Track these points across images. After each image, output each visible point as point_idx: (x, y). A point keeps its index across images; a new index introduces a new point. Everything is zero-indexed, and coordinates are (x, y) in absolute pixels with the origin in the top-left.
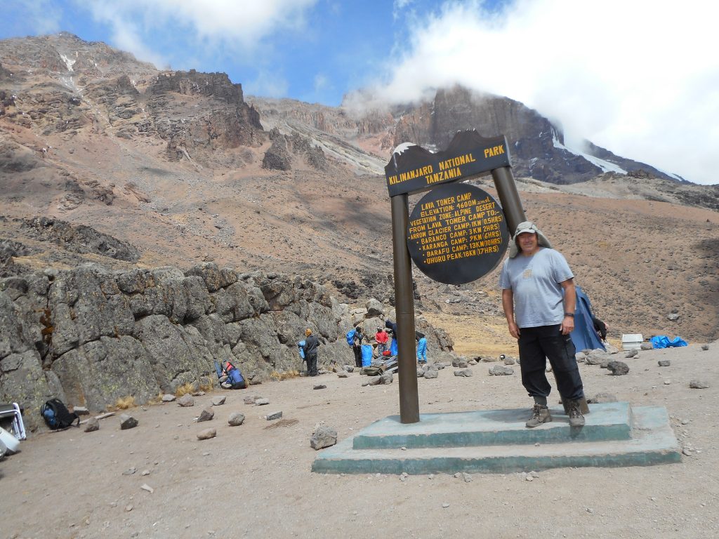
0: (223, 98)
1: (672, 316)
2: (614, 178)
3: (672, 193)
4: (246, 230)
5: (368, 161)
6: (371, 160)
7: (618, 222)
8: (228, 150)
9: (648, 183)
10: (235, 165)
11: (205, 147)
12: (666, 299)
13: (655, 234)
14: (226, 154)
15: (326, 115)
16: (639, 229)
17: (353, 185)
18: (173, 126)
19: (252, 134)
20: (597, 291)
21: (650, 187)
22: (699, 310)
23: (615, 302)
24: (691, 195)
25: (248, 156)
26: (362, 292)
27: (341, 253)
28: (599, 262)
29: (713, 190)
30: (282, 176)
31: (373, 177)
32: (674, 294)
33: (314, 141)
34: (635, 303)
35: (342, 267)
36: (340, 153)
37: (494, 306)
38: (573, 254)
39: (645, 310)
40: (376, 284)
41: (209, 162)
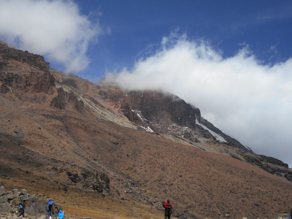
0: (38, 68)
1: (227, 215)
2: (219, 144)
3: (243, 155)
4: (30, 137)
5: (106, 113)
6: (107, 112)
7: (214, 165)
8: (34, 93)
9: (233, 149)
10: (36, 101)
11: (22, 90)
12: (226, 206)
13: (228, 174)
14: (32, 95)
15: (90, 86)
16: (222, 171)
17: (94, 123)
18: (8, 76)
19: (49, 88)
20: (197, 198)
21: (233, 151)
22: (239, 214)
23: (204, 204)
24: (250, 158)
25: (44, 98)
26: (80, 180)
27: (77, 157)
28: (201, 183)
29: (260, 157)
30: (58, 112)
31: (105, 121)
32: (230, 204)
33: (81, 97)
34: (212, 206)
35: (75, 165)
36: (93, 106)
37: (148, 198)
38: (190, 177)
39: (216, 210)
40: (88, 177)
41: (22, 97)
